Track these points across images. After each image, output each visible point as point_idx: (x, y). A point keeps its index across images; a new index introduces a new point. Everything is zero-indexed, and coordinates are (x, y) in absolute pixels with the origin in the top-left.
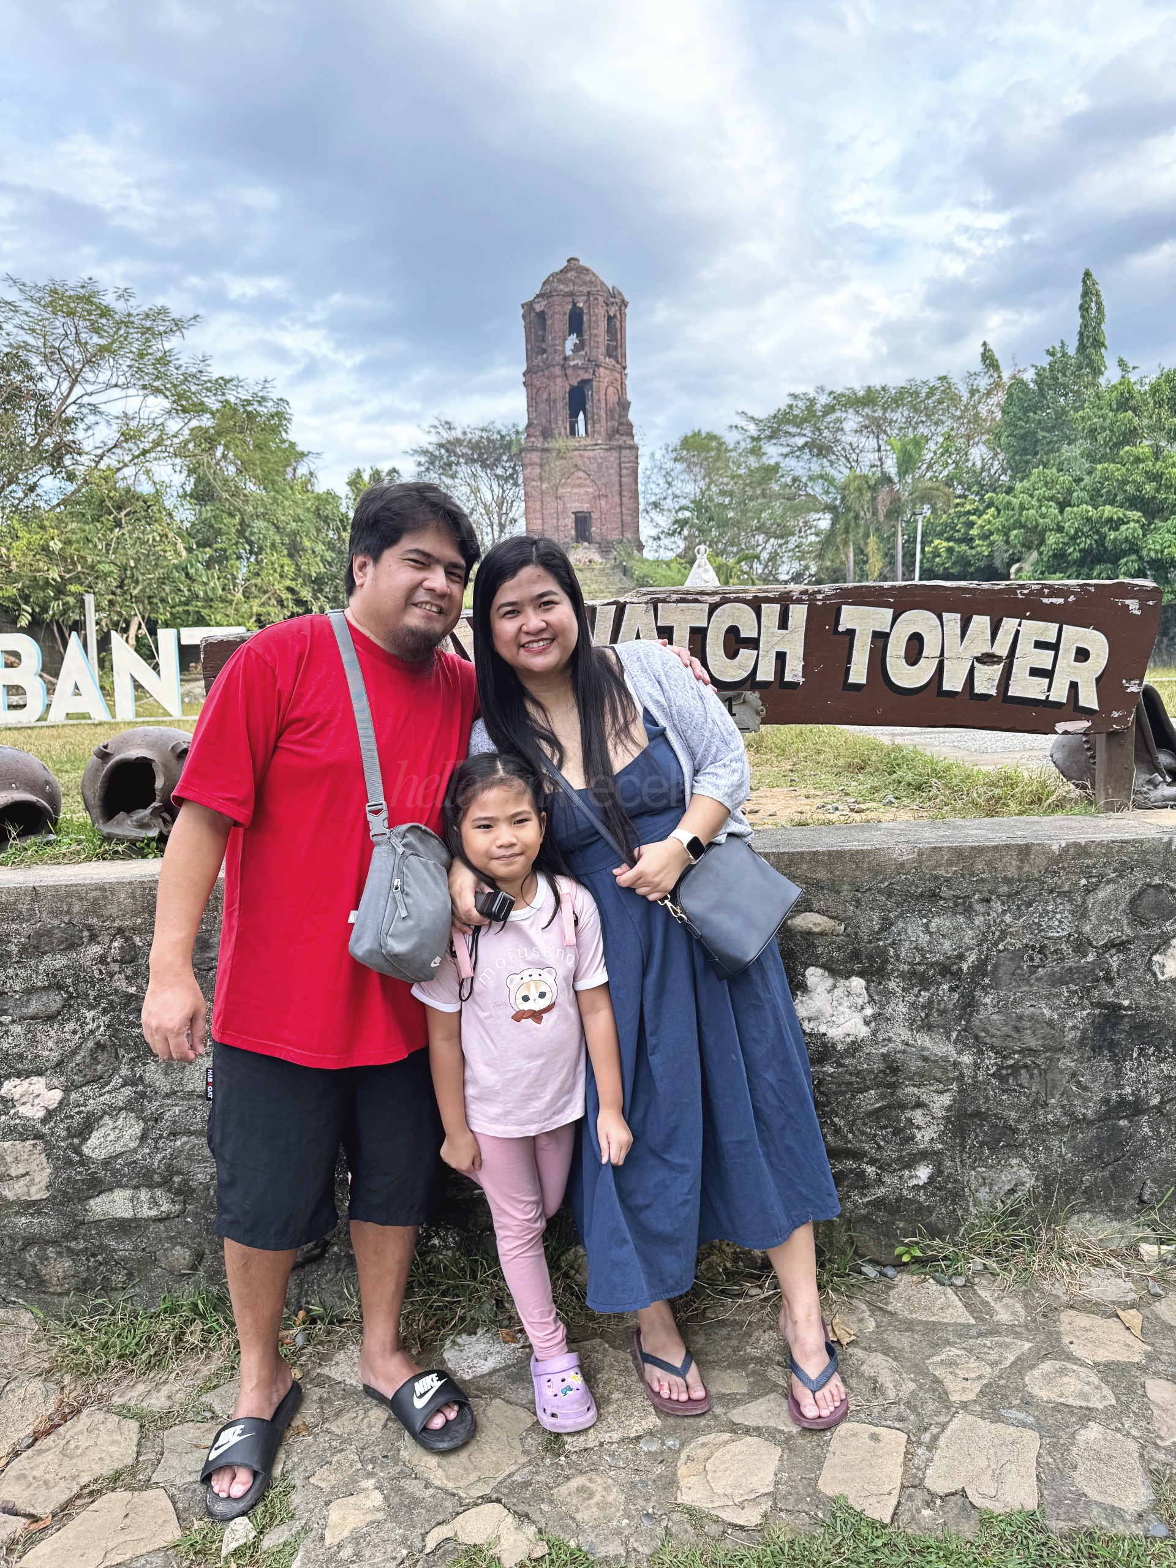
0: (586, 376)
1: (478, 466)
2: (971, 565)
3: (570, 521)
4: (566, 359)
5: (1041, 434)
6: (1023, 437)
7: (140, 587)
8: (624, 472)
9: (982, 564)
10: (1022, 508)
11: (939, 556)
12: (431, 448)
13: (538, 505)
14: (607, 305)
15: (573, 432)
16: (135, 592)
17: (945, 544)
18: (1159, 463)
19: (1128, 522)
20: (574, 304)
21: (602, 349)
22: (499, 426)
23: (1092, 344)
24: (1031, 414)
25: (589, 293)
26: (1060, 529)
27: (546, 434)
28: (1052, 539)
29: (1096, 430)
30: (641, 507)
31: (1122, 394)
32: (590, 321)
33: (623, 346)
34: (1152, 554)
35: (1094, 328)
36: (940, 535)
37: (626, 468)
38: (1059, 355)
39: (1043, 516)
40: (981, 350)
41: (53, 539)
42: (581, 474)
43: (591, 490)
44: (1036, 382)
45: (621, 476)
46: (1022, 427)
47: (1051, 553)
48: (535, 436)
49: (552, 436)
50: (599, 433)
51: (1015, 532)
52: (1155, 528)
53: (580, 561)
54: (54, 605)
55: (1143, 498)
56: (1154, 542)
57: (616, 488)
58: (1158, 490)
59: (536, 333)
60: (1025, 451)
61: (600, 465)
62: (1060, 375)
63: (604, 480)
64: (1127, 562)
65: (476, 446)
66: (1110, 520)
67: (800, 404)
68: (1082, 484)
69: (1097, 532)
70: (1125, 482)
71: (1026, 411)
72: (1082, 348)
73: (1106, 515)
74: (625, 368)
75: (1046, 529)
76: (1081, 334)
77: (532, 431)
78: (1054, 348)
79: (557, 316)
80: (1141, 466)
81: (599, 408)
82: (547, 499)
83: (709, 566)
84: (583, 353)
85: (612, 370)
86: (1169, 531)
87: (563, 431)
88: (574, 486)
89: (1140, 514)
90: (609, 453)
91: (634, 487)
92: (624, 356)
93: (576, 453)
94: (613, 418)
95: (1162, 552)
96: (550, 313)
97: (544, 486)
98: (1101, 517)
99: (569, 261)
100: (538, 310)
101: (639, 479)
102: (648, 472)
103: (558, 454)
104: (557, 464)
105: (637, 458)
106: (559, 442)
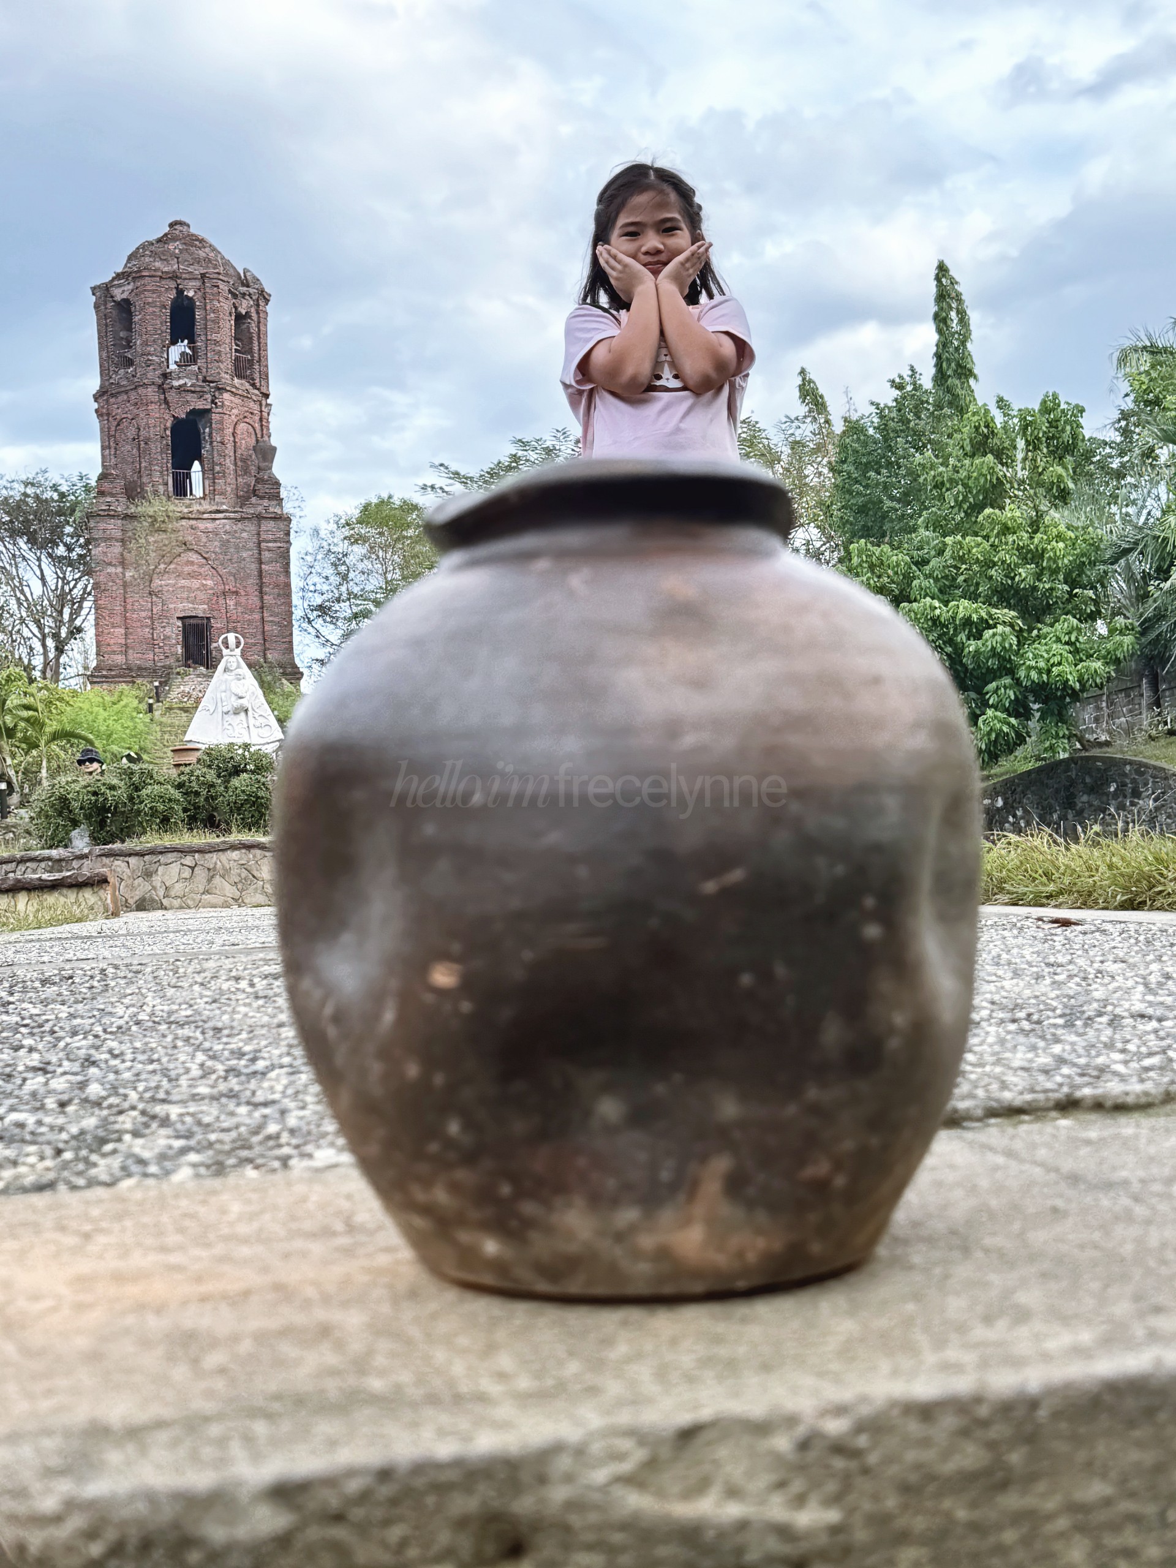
0: (200, 405)
1: (22, 542)
3: (174, 631)
4: (165, 376)
6: (862, 510)
8: (266, 555)
13: (116, 606)
14: (235, 296)
15: (181, 488)
18: (1039, 535)
19: (995, 626)
20: (180, 292)
21: (227, 364)
22: (54, 477)
23: (955, 371)
24: (872, 474)
25: (203, 276)
27: (133, 492)
29: (943, 483)
30: (297, 613)
31: (977, 428)
32: (206, 319)
33: (262, 360)
34: (1034, 675)
35: (957, 349)
37: (270, 550)
38: (909, 388)
40: (799, 381)
42: (194, 557)
43: (209, 583)
44: (877, 427)
45: (261, 562)
46: (860, 494)
48: (112, 495)
49: (142, 495)
50: (223, 493)
52: (1038, 637)
53: (188, 696)
55: (1017, 591)
56: (1035, 657)
57: (253, 581)
58: (1039, 577)
59: (115, 333)
61: (225, 544)
62: (911, 416)
63: (231, 568)
64: (998, 688)
65: (16, 509)
66: (967, 622)
67: (533, 456)
68: (927, 569)
69: (951, 642)
70: (989, 564)
71: (867, 467)
72: (940, 377)
73: (960, 615)
74: (267, 396)
76: (938, 356)
77: (106, 486)
78: (900, 377)
79: (151, 310)
80: (1011, 538)
81: (222, 455)
82: (133, 596)
83: (245, 670)
84: (195, 368)
85: (245, 397)
86: (1058, 640)
87: (161, 489)
88: (180, 576)
89: (1013, 613)
90: (240, 525)
91: (282, 578)
92: (266, 377)
93: (184, 522)
94: (246, 472)
95: (1049, 672)
96: (139, 304)
97: (129, 574)
98: (954, 618)
99: (171, 225)
100: (118, 298)
101: (293, 569)
102: (309, 558)
103: (152, 524)
104: (151, 539)
105: (288, 534)
106: (156, 506)
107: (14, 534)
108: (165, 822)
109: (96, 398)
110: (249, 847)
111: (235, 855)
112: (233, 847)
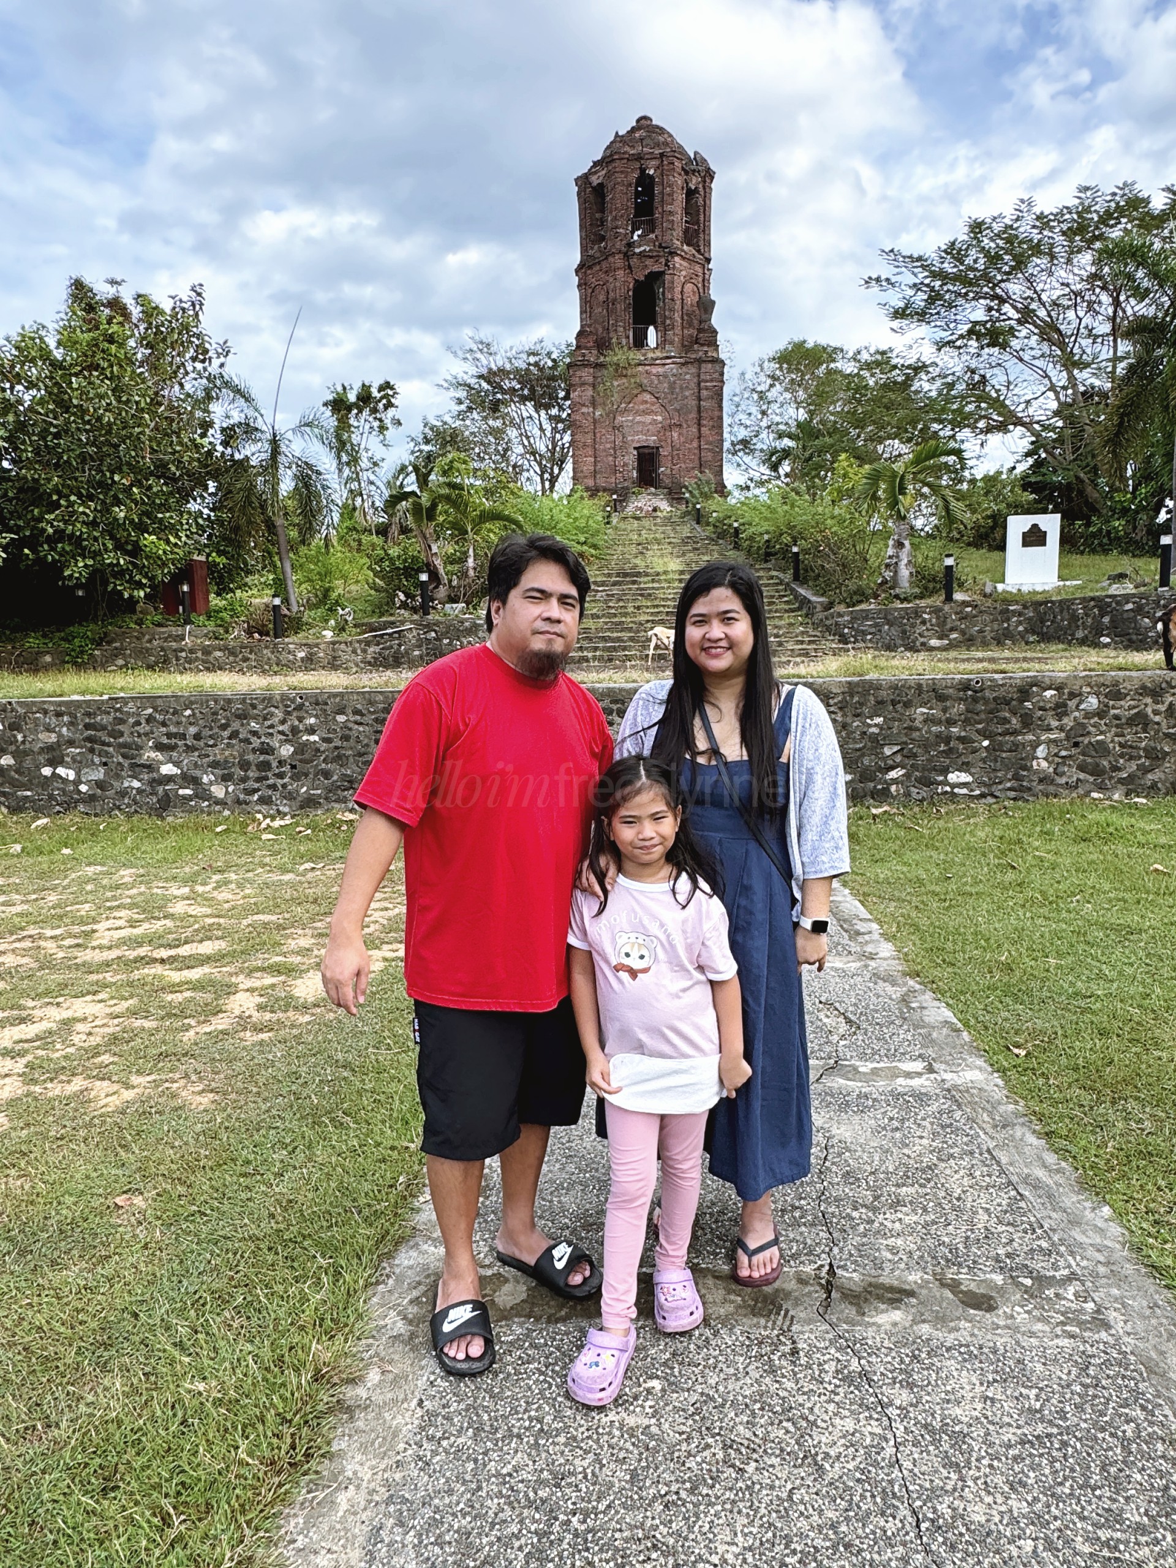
0: (656, 268)
3: (630, 459)
4: (630, 245)
8: (704, 393)
12: (473, 381)
13: (589, 440)
14: (687, 173)
15: (640, 341)
20: (643, 171)
21: (678, 232)
22: (548, 346)
25: (662, 155)
27: (603, 345)
30: (727, 445)
32: (662, 193)
33: (706, 230)
37: (707, 389)
42: (647, 397)
43: (659, 418)
45: (699, 399)
48: (586, 348)
49: (609, 347)
50: (672, 343)
53: (641, 509)
57: (694, 415)
59: (592, 214)
61: (672, 386)
63: (677, 405)
74: (708, 260)
77: (583, 341)
79: (619, 188)
81: (672, 310)
82: (601, 430)
84: (652, 236)
85: (691, 261)
87: (624, 341)
88: (637, 413)
90: (684, 369)
91: (717, 413)
92: (708, 244)
93: (640, 368)
94: (690, 325)
96: (610, 185)
97: (598, 413)
99: (638, 121)
100: (595, 184)
101: (726, 404)
102: (736, 399)
103: (616, 370)
104: (616, 383)
105: (722, 374)
106: (619, 356)
107: (524, 399)
109: (577, 271)
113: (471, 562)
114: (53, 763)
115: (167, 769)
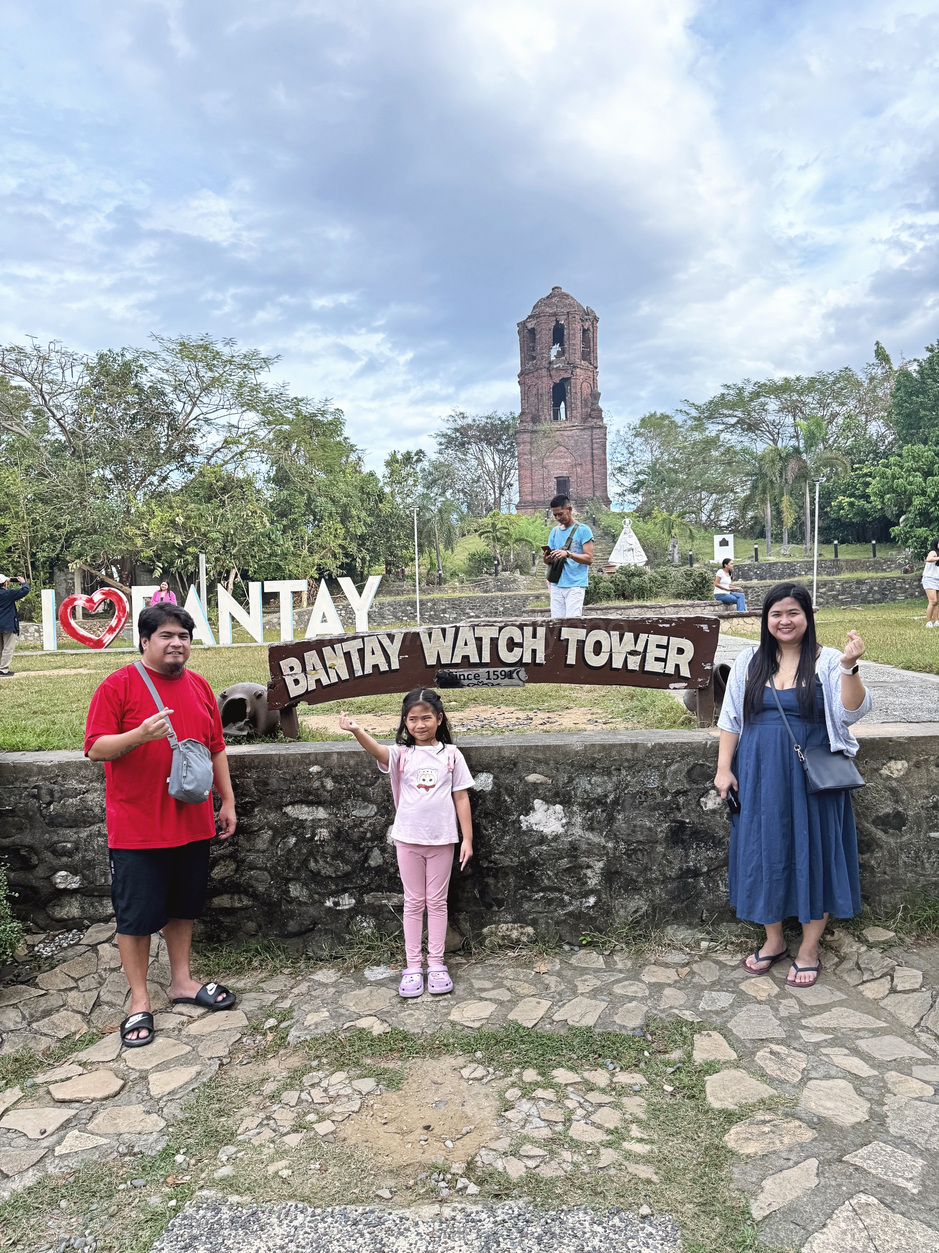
0: (566, 376)
1: (484, 444)
2: (869, 516)
3: (553, 484)
4: (550, 363)
5: (923, 413)
6: (909, 416)
7: (237, 548)
8: (595, 446)
9: (877, 515)
10: (894, 477)
11: (843, 509)
12: (449, 432)
13: (528, 473)
14: (582, 321)
15: (556, 417)
16: (234, 552)
17: (848, 500)
20: (557, 322)
21: (578, 354)
22: (500, 414)
24: (915, 397)
25: (568, 313)
26: (924, 493)
27: (535, 420)
28: (917, 501)
30: (609, 472)
32: (569, 334)
33: (595, 351)
36: (844, 493)
37: (597, 443)
38: (936, 351)
39: (910, 484)
40: (875, 348)
41: (178, 515)
42: (562, 449)
43: (569, 460)
44: (918, 372)
45: (592, 449)
46: (907, 408)
47: (917, 512)
48: (526, 422)
49: (539, 421)
50: (576, 417)
51: (888, 496)
54: (178, 561)
57: (589, 458)
59: (528, 344)
60: (910, 426)
61: (576, 442)
62: (937, 367)
63: (580, 453)
65: (483, 429)
67: (732, 392)
71: (911, 394)
74: (596, 368)
75: (913, 494)
77: (524, 417)
78: (932, 345)
79: (544, 332)
81: (576, 399)
82: (535, 468)
83: (633, 533)
84: (564, 358)
85: (587, 370)
87: (548, 417)
88: (556, 458)
90: (583, 432)
91: (603, 457)
92: (596, 358)
93: (558, 432)
94: (586, 406)
96: (539, 330)
97: (534, 458)
99: (553, 289)
100: (530, 327)
101: (608, 451)
102: (615, 445)
103: (544, 434)
104: (543, 441)
105: (606, 434)
106: (545, 426)
107: (481, 441)
108: (608, 596)
109: (519, 376)
110: (642, 607)
111: (637, 610)
112: (636, 607)
113: (512, 557)
114: (444, 613)
115: (472, 614)
